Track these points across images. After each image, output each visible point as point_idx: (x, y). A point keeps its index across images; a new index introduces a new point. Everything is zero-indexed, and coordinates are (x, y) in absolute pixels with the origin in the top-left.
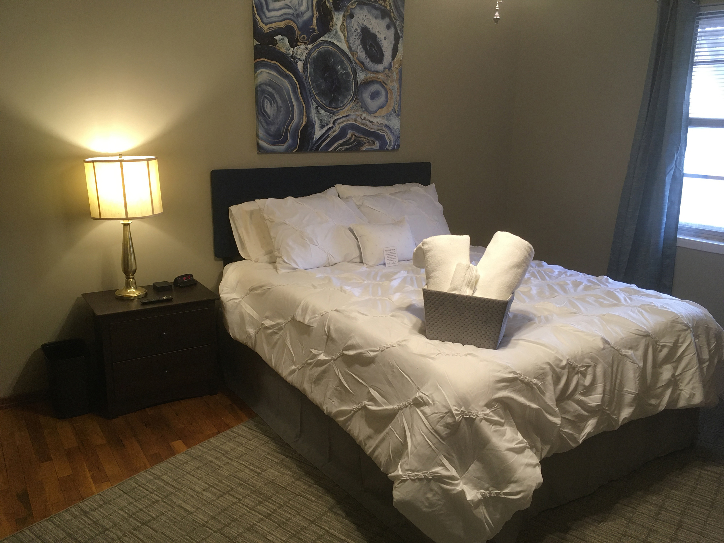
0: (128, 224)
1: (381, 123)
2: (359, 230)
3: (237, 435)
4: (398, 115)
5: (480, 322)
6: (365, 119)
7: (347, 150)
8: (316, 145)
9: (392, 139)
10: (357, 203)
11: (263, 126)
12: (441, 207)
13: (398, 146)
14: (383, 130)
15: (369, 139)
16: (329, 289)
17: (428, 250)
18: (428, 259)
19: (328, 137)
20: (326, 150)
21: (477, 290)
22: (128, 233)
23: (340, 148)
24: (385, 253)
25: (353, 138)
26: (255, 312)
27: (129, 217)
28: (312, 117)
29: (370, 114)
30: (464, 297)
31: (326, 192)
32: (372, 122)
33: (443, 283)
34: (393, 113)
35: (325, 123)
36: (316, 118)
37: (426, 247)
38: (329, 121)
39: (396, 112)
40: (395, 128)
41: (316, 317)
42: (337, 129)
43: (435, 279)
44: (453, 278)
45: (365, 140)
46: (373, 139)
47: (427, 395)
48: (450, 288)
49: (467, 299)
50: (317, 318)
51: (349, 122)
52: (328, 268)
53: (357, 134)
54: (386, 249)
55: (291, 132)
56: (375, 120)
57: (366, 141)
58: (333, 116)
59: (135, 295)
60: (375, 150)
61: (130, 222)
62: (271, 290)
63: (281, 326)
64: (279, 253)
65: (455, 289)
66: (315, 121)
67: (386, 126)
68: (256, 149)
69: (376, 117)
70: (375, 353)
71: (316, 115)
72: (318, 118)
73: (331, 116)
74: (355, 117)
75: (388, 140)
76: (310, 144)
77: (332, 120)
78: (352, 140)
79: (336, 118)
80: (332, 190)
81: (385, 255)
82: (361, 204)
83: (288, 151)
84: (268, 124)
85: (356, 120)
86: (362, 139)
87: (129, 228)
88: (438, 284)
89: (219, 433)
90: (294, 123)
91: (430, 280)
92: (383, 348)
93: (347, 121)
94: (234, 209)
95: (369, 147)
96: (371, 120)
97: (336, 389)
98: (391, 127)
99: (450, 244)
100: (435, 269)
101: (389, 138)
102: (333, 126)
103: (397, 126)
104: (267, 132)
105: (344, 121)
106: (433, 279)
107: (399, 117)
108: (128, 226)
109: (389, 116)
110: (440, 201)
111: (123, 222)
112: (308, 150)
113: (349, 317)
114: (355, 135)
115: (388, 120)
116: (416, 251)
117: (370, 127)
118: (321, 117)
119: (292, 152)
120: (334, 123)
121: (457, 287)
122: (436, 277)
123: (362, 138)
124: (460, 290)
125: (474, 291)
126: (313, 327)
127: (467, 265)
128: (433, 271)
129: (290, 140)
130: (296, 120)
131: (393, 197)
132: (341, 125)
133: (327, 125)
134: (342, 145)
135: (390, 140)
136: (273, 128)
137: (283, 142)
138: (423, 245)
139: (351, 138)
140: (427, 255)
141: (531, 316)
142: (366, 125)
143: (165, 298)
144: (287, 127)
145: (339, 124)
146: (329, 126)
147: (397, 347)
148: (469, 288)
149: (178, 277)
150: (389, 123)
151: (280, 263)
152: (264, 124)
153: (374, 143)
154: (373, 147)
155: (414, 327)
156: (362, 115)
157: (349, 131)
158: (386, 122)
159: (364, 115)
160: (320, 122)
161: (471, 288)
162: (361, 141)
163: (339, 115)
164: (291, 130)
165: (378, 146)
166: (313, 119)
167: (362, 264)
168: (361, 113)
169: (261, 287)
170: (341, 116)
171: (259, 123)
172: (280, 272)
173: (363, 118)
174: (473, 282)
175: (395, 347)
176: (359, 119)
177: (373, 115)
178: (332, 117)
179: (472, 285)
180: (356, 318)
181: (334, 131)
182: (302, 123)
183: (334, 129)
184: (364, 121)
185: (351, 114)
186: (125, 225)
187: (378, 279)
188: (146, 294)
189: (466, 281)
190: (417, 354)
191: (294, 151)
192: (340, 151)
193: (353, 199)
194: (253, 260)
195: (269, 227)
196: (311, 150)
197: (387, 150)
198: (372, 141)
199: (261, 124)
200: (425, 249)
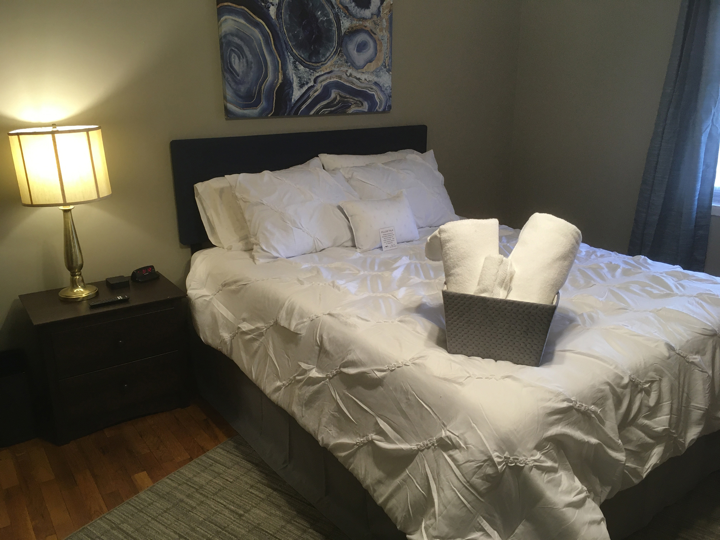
0: (70, 210)
1: (370, 81)
2: (349, 208)
3: (213, 462)
4: (389, 71)
5: (518, 333)
6: (351, 75)
7: (331, 113)
8: (295, 109)
9: (383, 99)
10: (345, 176)
11: (230, 85)
12: (441, 177)
13: (390, 107)
14: (372, 89)
15: (356, 99)
16: (319, 284)
17: (447, 240)
18: (448, 252)
19: (309, 97)
20: (306, 113)
21: (511, 290)
22: (70, 221)
23: (323, 110)
24: (382, 235)
25: (338, 98)
26: (230, 314)
27: (67, 202)
28: (289, 74)
29: (357, 70)
30: (498, 301)
31: (309, 163)
32: (359, 79)
33: (467, 282)
34: (383, 67)
35: (304, 80)
36: (294, 75)
37: (444, 236)
38: (310, 79)
39: (386, 67)
40: (386, 86)
41: (304, 322)
42: (319, 87)
43: (458, 278)
44: (481, 276)
45: (352, 100)
46: (361, 99)
47: (457, 435)
48: (478, 290)
49: (501, 304)
50: (306, 324)
51: (332, 80)
52: (315, 256)
53: (343, 94)
54: (381, 230)
55: (264, 92)
56: (363, 77)
57: (352, 102)
58: (313, 73)
59: (84, 295)
60: (363, 113)
61: (71, 207)
62: (247, 286)
63: (262, 331)
64: (256, 239)
65: (485, 291)
66: (293, 79)
67: (376, 84)
68: (224, 113)
69: (363, 73)
70: (383, 374)
71: (294, 71)
72: (296, 76)
73: (312, 73)
74: (339, 74)
75: (378, 101)
76: (288, 107)
77: (313, 77)
78: (337, 101)
79: (317, 75)
80: (315, 162)
81: (381, 237)
82: (350, 176)
83: (262, 115)
84: (238, 83)
85: (340, 77)
86: (349, 99)
87: (70, 215)
88: (461, 283)
89: (191, 459)
90: (268, 82)
91: (450, 278)
92: (392, 367)
93: (330, 78)
94: (200, 187)
95: (357, 109)
96: (358, 77)
97: (333, 415)
98: (381, 85)
99: (476, 231)
100: (457, 264)
101: (379, 99)
102: (314, 85)
103: (388, 84)
104: (236, 93)
105: (326, 79)
106: (455, 278)
107: (391, 73)
108: (70, 212)
109: (379, 71)
110: (440, 170)
111: (62, 208)
112: (286, 114)
113: (346, 324)
114: (340, 96)
115: (377, 76)
116: (430, 240)
117: (357, 86)
118: (300, 74)
119: (266, 117)
120: (315, 81)
121: (487, 288)
122: (458, 275)
123: (347, 98)
124: (492, 292)
125: (508, 291)
126: (301, 335)
127: (499, 259)
128: (454, 267)
129: (264, 103)
130: (270, 78)
131: (386, 167)
132: (324, 83)
133: (307, 83)
134: (326, 106)
135: (381, 101)
136: (243, 89)
137: (255, 105)
138: (440, 233)
139: (335, 99)
140: (446, 246)
141: (571, 315)
142: (353, 84)
143: (120, 298)
144: (260, 88)
145: (321, 82)
146: (309, 85)
147: (412, 367)
148: (503, 288)
149: (136, 270)
150: (378, 80)
151: (258, 252)
152: (233, 84)
153: (362, 104)
154: (360, 109)
155: (430, 336)
156: (347, 71)
157: (333, 91)
158: (376, 79)
159: (350, 71)
160: (299, 80)
161: (505, 289)
162: (348, 102)
163: (321, 71)
164: (265, 90)
165: (367, 108)
166: (290, 77)
167: (354, 249)
168: (346, 69)
169: (235, 282)
170: (323, 73)
171: (227, 83)
172: (257, 263)
173: (348, 75)
174: (507, 281)
175: (408, 366)
176: (344, 76)
177: (360, 70)
178: (312, 74)
179: (506, 285)
180: (355, 325)
181: (315, 92)
182: (278, 81)
183: (315, 88)
184: (350, 78)
185: (335, 69)
186: (65, 211)
187: (376, 268)
188: (97, 294)
189: (498, 280)
190: (439, 378)
191: (269, 115)
192: (323, 115)
193: (341, 171)
194: (226, 247)
195: (242, 208)
196: (289, 115)
197: (377, 112)
198: (360, 101)
199: (229, 83)
200: (442, 238)
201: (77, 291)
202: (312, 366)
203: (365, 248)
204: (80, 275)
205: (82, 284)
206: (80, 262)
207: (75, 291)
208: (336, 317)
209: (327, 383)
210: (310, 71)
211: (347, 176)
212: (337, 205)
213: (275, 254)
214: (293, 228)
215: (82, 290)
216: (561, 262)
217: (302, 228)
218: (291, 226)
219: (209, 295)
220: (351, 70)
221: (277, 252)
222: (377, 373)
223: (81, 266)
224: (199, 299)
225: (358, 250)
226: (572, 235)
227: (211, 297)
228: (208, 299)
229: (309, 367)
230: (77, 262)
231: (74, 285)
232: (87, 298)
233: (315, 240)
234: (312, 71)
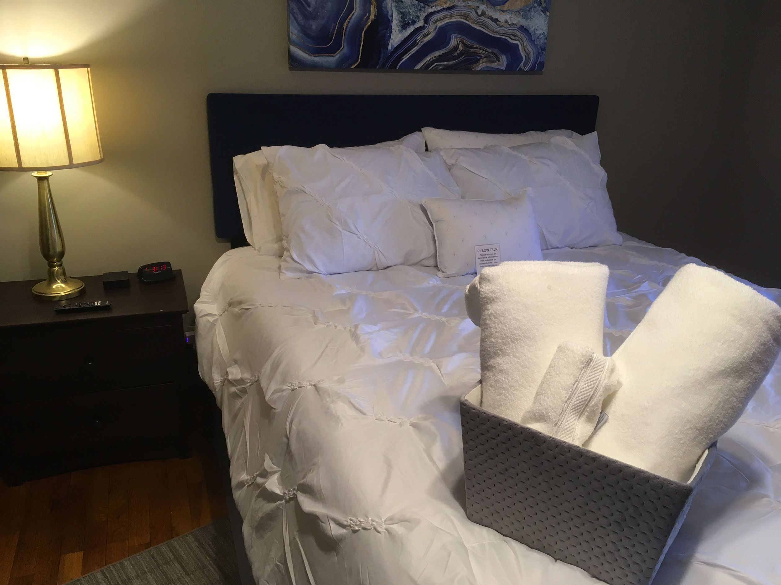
0: (46, 178)
1: (513, 24)
4: (545, 10)
5: (603, 521)
6: (483, 14)
7: (447, 69)
8: (391, 60)
9: (532, 53)
10: (446, 161)
11: (296, 19)
13: (542, 65)
14: (517, 36)
15: (489, 50)
17: (489, 299)
18: (488, 322)
19: (414, 44)
20: (409, 67)
21: (606, 422)
22: (46, 193)
23: (435, 64)
24: (478, 255)
25: (461, 47)
28: (386, 8)
29: (494, 6)
30: (563, 446)
31: (403, 140)
32: (496, 21)
33: (516, 389)
34: (536, 5)
35: (410, 18)
36: (394, 10)
37: (485, 289)
38: (418, 17)
39: (541, 4)
40: (538, 32)
42: (432, 31)
43: (499, 376)
44: (541, 386)
45: (481, 52)
46: (496, 51)
48: (529, 412)
51: (453, 20)
53: (468, 42)
55: (347, 33)
56: (502, 18)
57: (483, 54)
58: (425, 7)
60: (498, 72)
61: (48, 173)
62: (249, 312)
63: (245, 386)
65: (541, 418)
66: (392, 16)
67: (523, 29)
68: (287, 62)
69: (503, 11)
70: (343, 531)
71: (394, 4)
72: (398, 10)
73: (422, 7)
74: (465, 11)
75: (523, 54)
76: (382, 55)
77: (424, 14)
78: (458, 52)
79: (430, 10)
80: (415, 138)
82: (453, 162)
83: (341, 66)
84: (307, 16)
85: (466, 17)
86: (477, 50)
87: (47, 185)
88: (504, 388)
90: (354, 17)
91: (489, 374)
93: (451, 17)
95: (489, 65)
96: (494, 17)
98: (530, 31)
100: (501, 350)
101: (525, 51)
102: (424, 26)
103: (542, 30)
104: (304, 31)
105: (445, 17)
106: (494, 375)
107: (548, 13)
108: (46, 181)
109: (529, 10)
112: (378, 67)
114: (464, 44)
115: (526, 17)
117: (493, 30)
118: (403, 8)
119: (347, 69)
120: (426, 20)
121: (547, 413)
122: (501, 371)
123: (475, 48)
124: (556, 425)
125: (596, 427)
126: (277, 411)
127: (583, 356)
128: (496, 354)
129: (346, 48)
130: (357, 11)
131: (514, 153)
132: (440, 24)
133: (414, 22)
134: (439, 59)
135: (528, 55)
136: (314, 25)
137: (332, 51)
138: (480, 283)
139: (456, 48)
140: (488, 310)
142: (487, 27)
143: (97, 303)
144: (341, 24)
145: (436, 21)
146: (417, 25)
147: (383, 537)
148: (583, 419)
149: (142, 267)
150: (527, 24)
151: (286, 261)
152: (300, 18)
153: (498, 59)
154: (495, 65)
156: (478, 7)
157: (453, 36)
158: (523, 22)
159: (483, 7)
160: (402, 17)
161: (589, 419)
162: (475, 54)
163: (436, 6)
164: (348, 29)
165: (505, 63)
166: (388, 12)
168: (477, 4)
170: (439, 8)
171: (291, 15)
172: (283, 277)
173: (480, 13)
174: (596, 405)
175: (379, 532)
176: (473, 15)
177: (499, 7)
178: (423, 9)
179: (593, 412)
181: (426, 35)
182: (369, 18)
183: (425, 31)
184: (482, 18)
185: (459, 4)
186: (40, 179)
189: (574, 401)
191: (353, 67)
192: (436, 71)
193: (442, 153)
196: (383, 68)
197: (521, 72)
198: (494, 54)
199: (293, 16)
200: (482, 293)
201: (57, 287)
202: (275, 468)
203: (449, 272)
204: (60, 266)
205: (63, 278)
206: (59, 249)
207: (54, 287)
208: (320, 395)
209: (281, 507)
210: (419, 5)
211: (450, 162)
212: (420, 204)
213: (310, 267)
214: (343, 231)
215: (63, 285)
216: (728, 381)
217: (357, 232)
218: (340, 229)
219: (215, 315)
220: (485, 6)
221: (314, 265)
222: (333, 525)
223: (62, 254)
224: (204, 318)
225: (440, 274)
226: (766, 322)
227: (216, 318)
228: (211, 319)
229: (271, 468)
230: (54, 248)
231: (51, 279)
232: (68, 297)
233: (376, 254)
234: (422, 4)
